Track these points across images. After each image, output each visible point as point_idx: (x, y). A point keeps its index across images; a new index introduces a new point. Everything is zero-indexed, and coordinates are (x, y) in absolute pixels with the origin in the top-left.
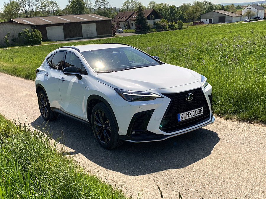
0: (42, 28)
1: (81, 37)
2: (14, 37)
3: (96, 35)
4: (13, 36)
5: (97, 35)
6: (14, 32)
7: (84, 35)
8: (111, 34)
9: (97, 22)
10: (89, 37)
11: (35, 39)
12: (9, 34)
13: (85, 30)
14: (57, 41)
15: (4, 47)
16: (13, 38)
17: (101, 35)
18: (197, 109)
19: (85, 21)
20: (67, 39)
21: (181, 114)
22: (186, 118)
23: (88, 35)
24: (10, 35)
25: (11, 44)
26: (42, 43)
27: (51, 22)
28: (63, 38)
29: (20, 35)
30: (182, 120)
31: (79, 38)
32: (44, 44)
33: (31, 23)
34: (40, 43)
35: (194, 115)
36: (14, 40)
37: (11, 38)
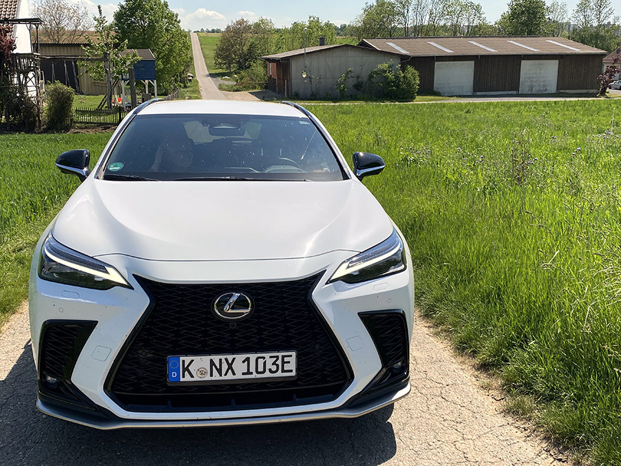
0: (425, 64)
1: (514, 92)
2: (360, 80)
3: (553, 89)
4: (358, 77)
5: (557, 89)
6: (362, 69)
7: (524, 88)
8: (594, 91)
9: (562, 58)
10: (534, 92)
11: (403, 89)
12: (350, 71)
13: (528, 76)
14: (452, 97)
15: (335, 100)
16: (355, 82)
17: (567, 91)
18: (267, 355)
19: (532, 53)
20: (478, 93)
21: (187, 359)
22: (208, 378)
23: (532, 88)
24: (352, 74)
25: (351, 96)
26: (418, 98)
27: (449, 51)
28: (469, 90)
29: (371, 77)
30: (187, 378)
31: (510, 92)
32: (419, 101)
33: (404, 52)
34: (412, 98)
35: (249, 373)
36: (358, 86)
37: (352, 82)
